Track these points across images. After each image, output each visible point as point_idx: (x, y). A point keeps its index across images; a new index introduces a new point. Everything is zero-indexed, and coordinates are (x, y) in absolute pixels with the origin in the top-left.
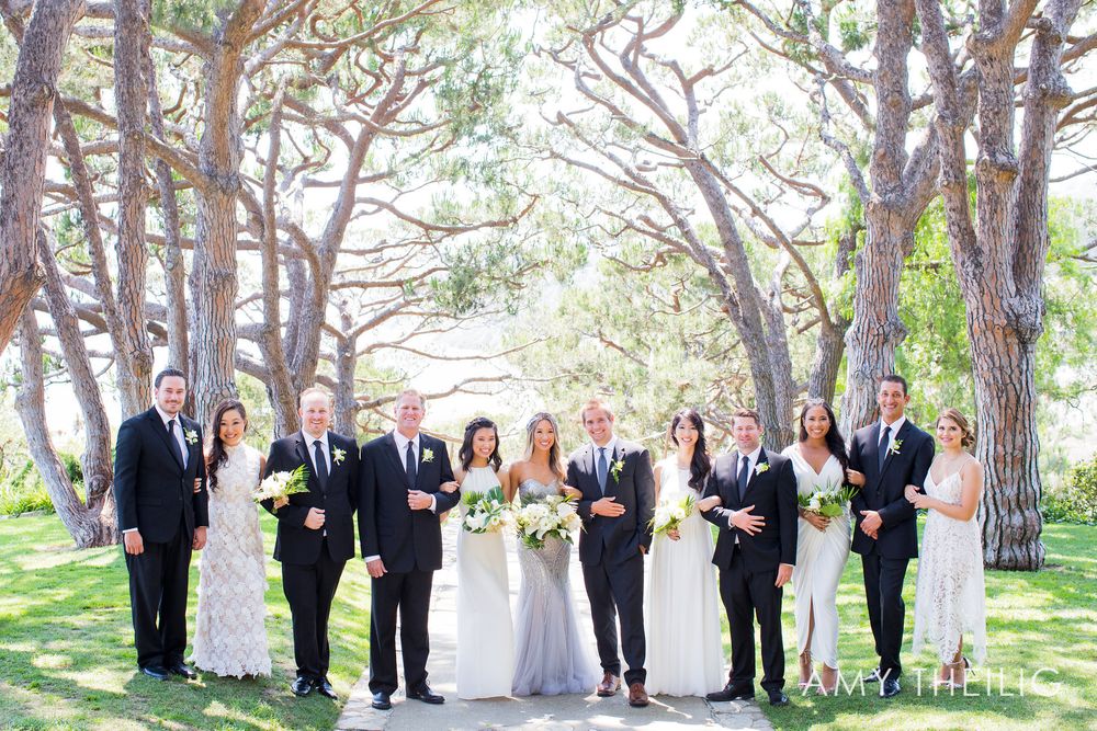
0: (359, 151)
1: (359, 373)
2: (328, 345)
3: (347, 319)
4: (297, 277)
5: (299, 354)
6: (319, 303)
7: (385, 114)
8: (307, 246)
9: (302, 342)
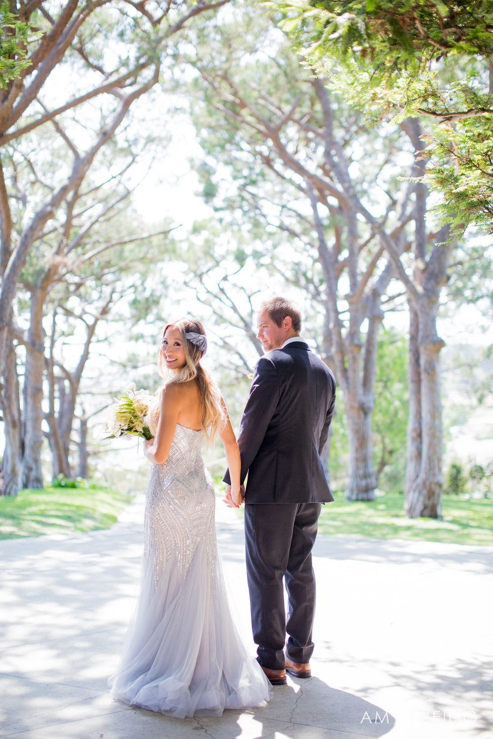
0: (91, 330)
1: (88, 439)
2: (76, 424)
3: (84, 412)
4: (62, 390)
5: (64, 426)
6: (73, 402)
7: (105, 311)
8: (67, 375)
9: (65, 421)
